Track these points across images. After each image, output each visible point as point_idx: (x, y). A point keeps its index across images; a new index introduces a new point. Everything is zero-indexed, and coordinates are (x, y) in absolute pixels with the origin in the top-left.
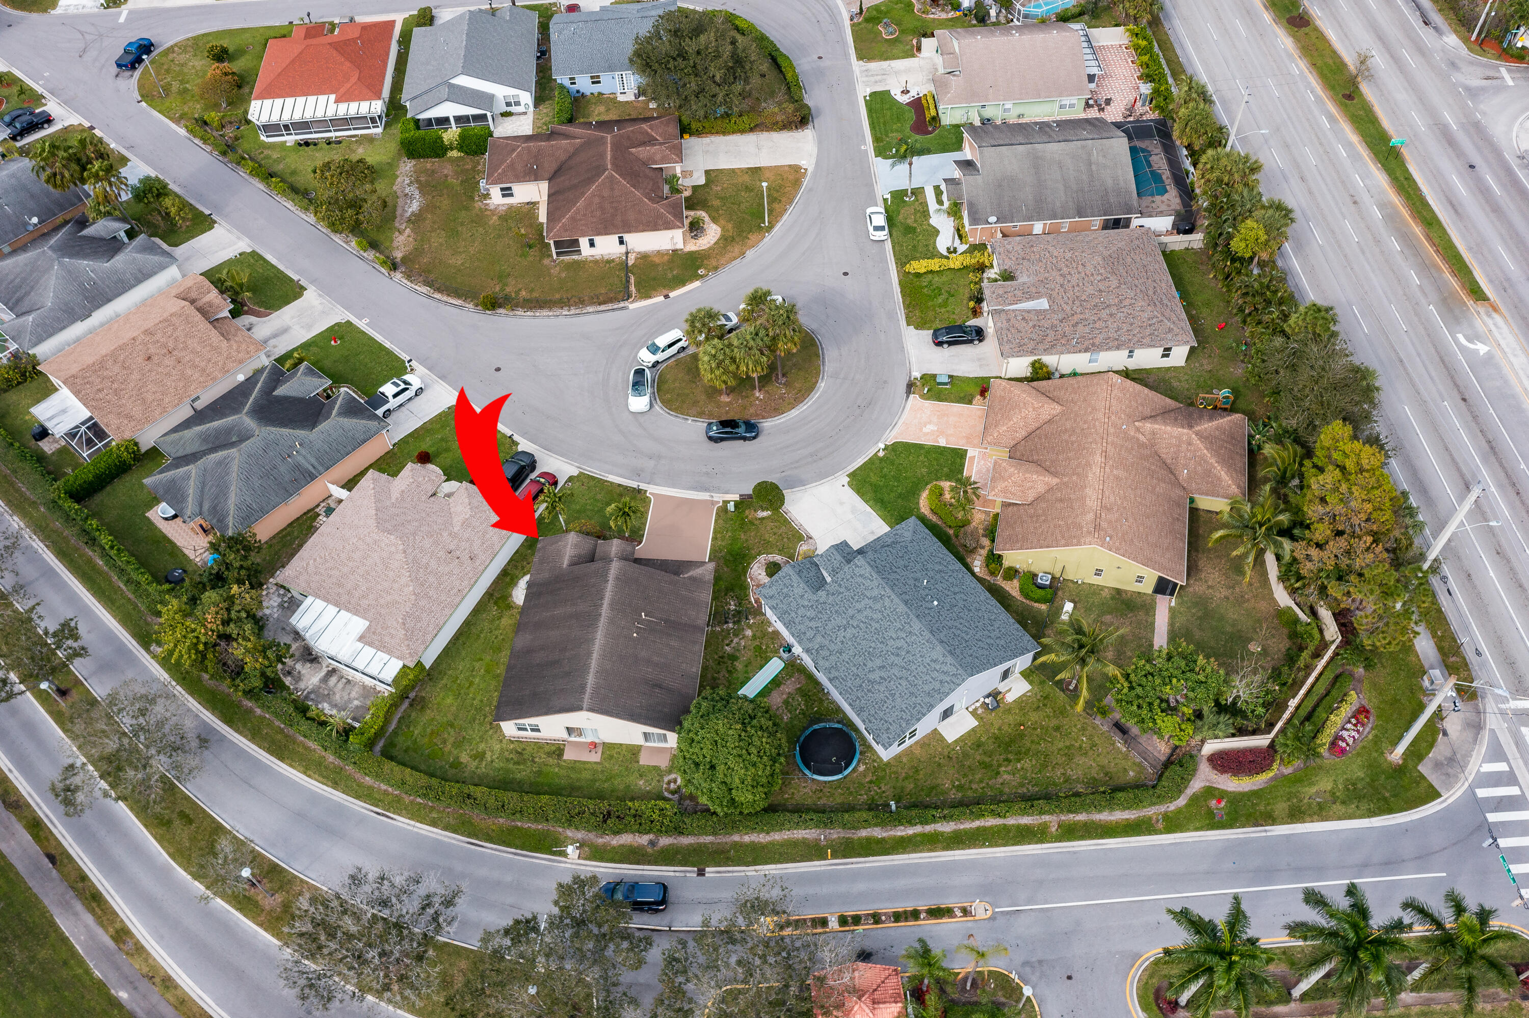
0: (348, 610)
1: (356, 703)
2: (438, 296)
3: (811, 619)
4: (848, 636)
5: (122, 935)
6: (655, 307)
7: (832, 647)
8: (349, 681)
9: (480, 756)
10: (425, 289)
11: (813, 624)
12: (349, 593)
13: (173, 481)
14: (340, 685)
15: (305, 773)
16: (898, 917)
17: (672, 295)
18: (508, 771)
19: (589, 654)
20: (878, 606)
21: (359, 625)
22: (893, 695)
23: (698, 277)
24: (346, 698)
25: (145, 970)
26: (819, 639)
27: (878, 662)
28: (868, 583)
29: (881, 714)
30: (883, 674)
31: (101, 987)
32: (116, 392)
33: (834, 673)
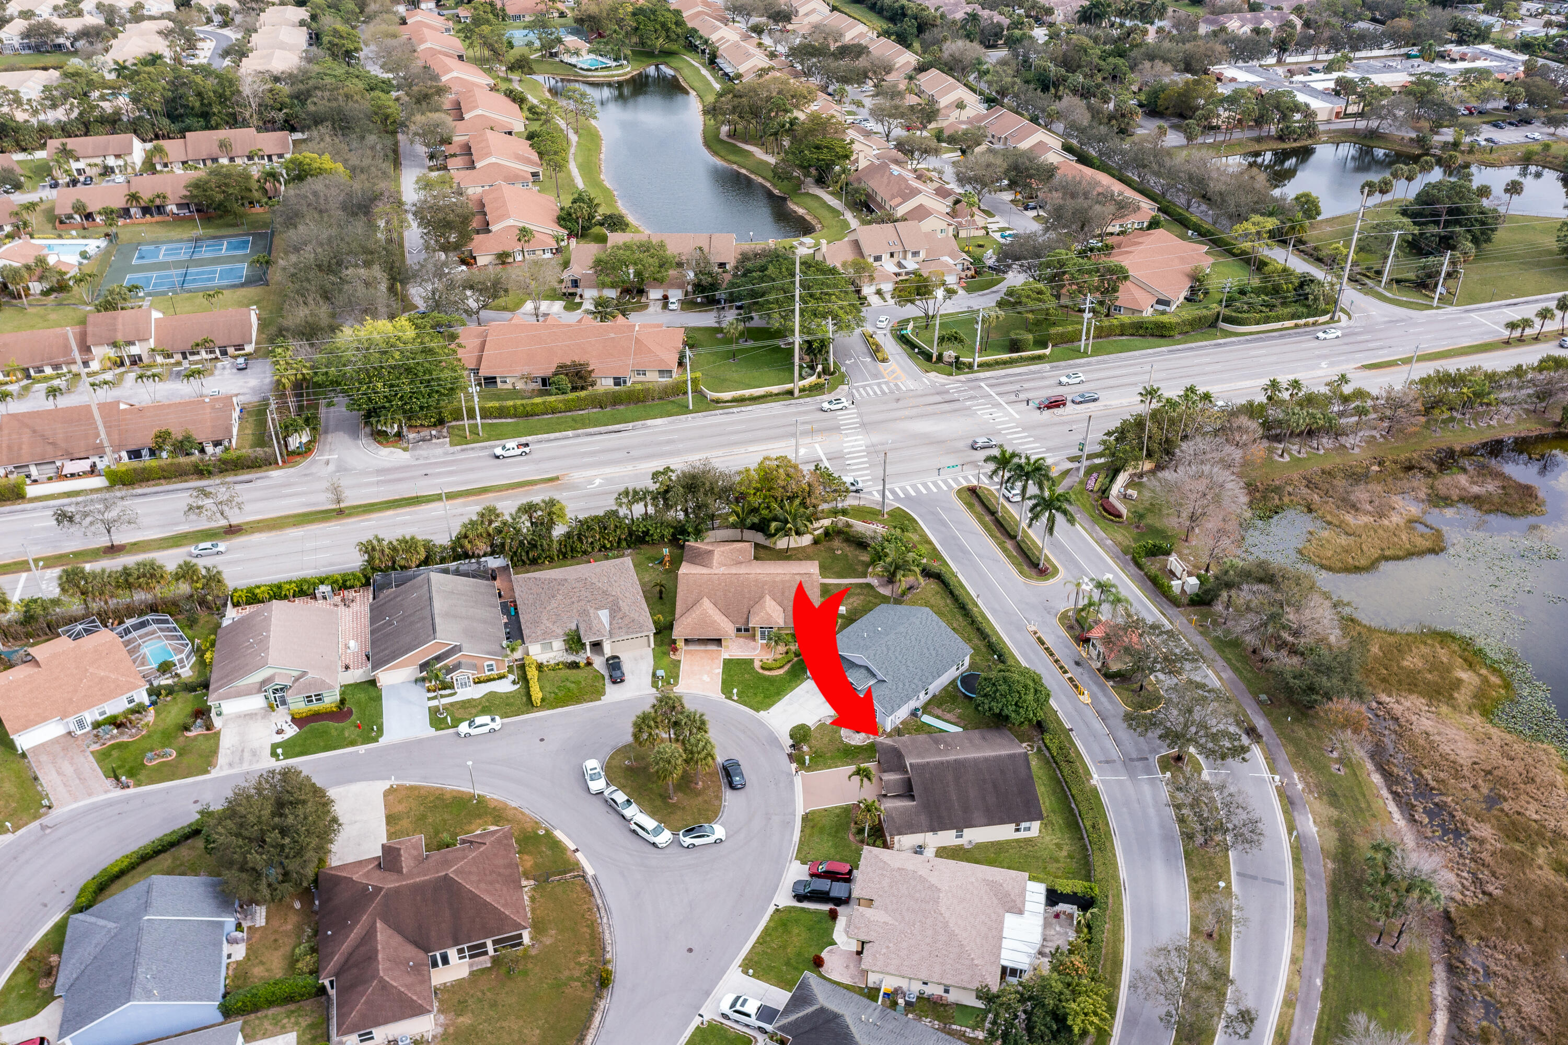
0: (1001, 932)
1: (1058, 928)
5: (1288, 1003)
6: (589, 855)
9: (1059, 846)
14: (1050, 944)
16: (1052, 655)
17: (572, 847)
18: (1060, 829)
21: (1010, 920)
23: (548, 834)
25: (1297, 978)
31: (1324, 998)
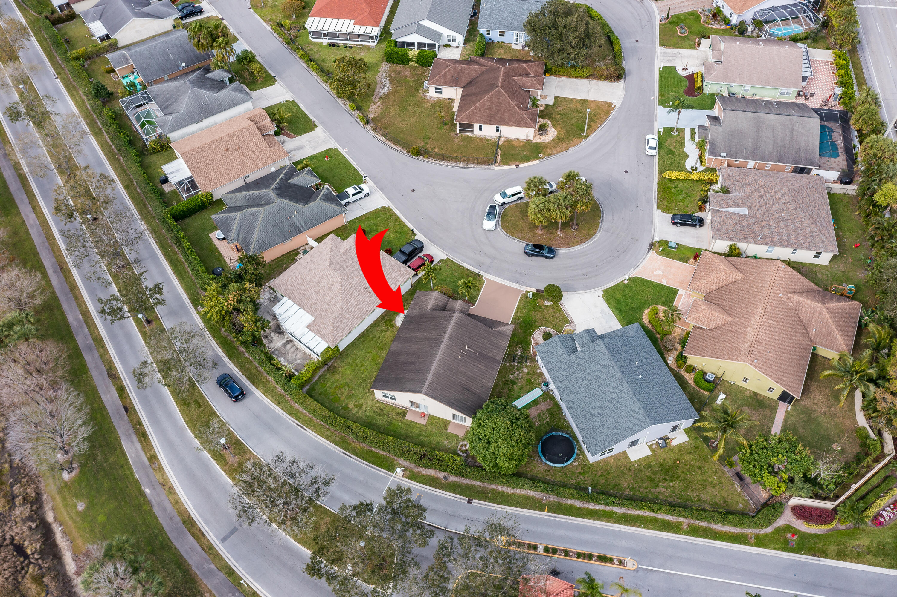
0: (304, 309)
1: (299, 361)
2: (388, 143)
3: (564, 370)
4: (584, 384)
5: (153, 458)
6: (510, 172)
7: (573, 389)
8: (297, 349)
9: (360, 406)
10: (382, 138)
11: (564, 373)
12: (307, 300)
13: (227, 219)
14: (292, 350)
15: (264, 394)
16: (579, 555)
17: (521, 166)
18: (373, 418)
19: (431, 362)
20: (605, 371)
21: (309, 318)
22: (603, 425)
23: (537, 158)
24: (294, 357)
25: (161, 480)
26: (566, 383)
27: (599, 404)
28: (602, 356)
29: (594, 435)
30: (600, 412)
31: (137, 484)
32: (207, 165)
33: (571, 405)
